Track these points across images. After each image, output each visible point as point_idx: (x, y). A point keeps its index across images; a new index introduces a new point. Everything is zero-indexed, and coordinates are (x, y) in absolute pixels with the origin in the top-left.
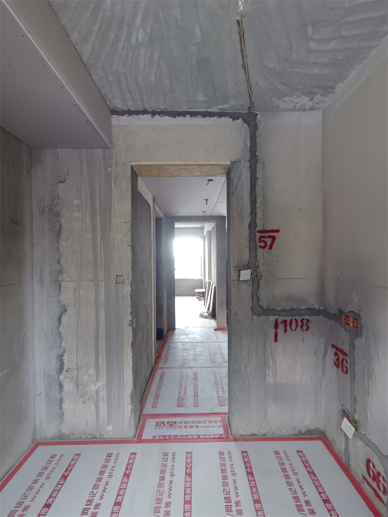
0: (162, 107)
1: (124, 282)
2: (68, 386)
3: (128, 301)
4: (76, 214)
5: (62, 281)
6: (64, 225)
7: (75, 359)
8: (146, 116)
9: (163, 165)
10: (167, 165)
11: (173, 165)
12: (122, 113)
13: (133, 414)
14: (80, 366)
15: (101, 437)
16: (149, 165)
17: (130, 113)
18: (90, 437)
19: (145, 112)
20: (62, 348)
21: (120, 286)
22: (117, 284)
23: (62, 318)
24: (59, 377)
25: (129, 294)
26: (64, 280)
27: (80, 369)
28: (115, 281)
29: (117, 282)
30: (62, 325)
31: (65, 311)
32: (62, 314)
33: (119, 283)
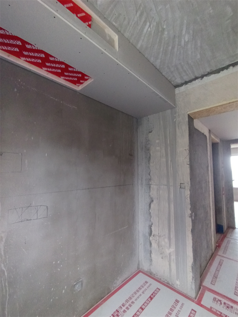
0: (208, 70)
1: (185, 188)
2: (154, 245)
3: (188, 201)
4: (158, 148)
5: (151, 184)
6: (152, 154)
7: (158, 231)
8: (197, 80)
9: (210, 108)
10: (214, 107)
11: (219, 106)
12: (181, 85)
13: (194, 281)
14: (160, 235)
15: (173, 285)
16: (200, 111)
17: (186, 83)
18: (166, 282)
19: (196, 78)
20: (151, 222)
21: (183, 190)
22: (181, 189)
23: (151, 205)
24: (150, 238)
25: (189, 196)
26: (152, 184)
27: (160, 237)
28: (179, 187)
29: (181, 188)
30: (151, 209)
31: (153, 201)
32: (151, 202)
33: (183, 188)
